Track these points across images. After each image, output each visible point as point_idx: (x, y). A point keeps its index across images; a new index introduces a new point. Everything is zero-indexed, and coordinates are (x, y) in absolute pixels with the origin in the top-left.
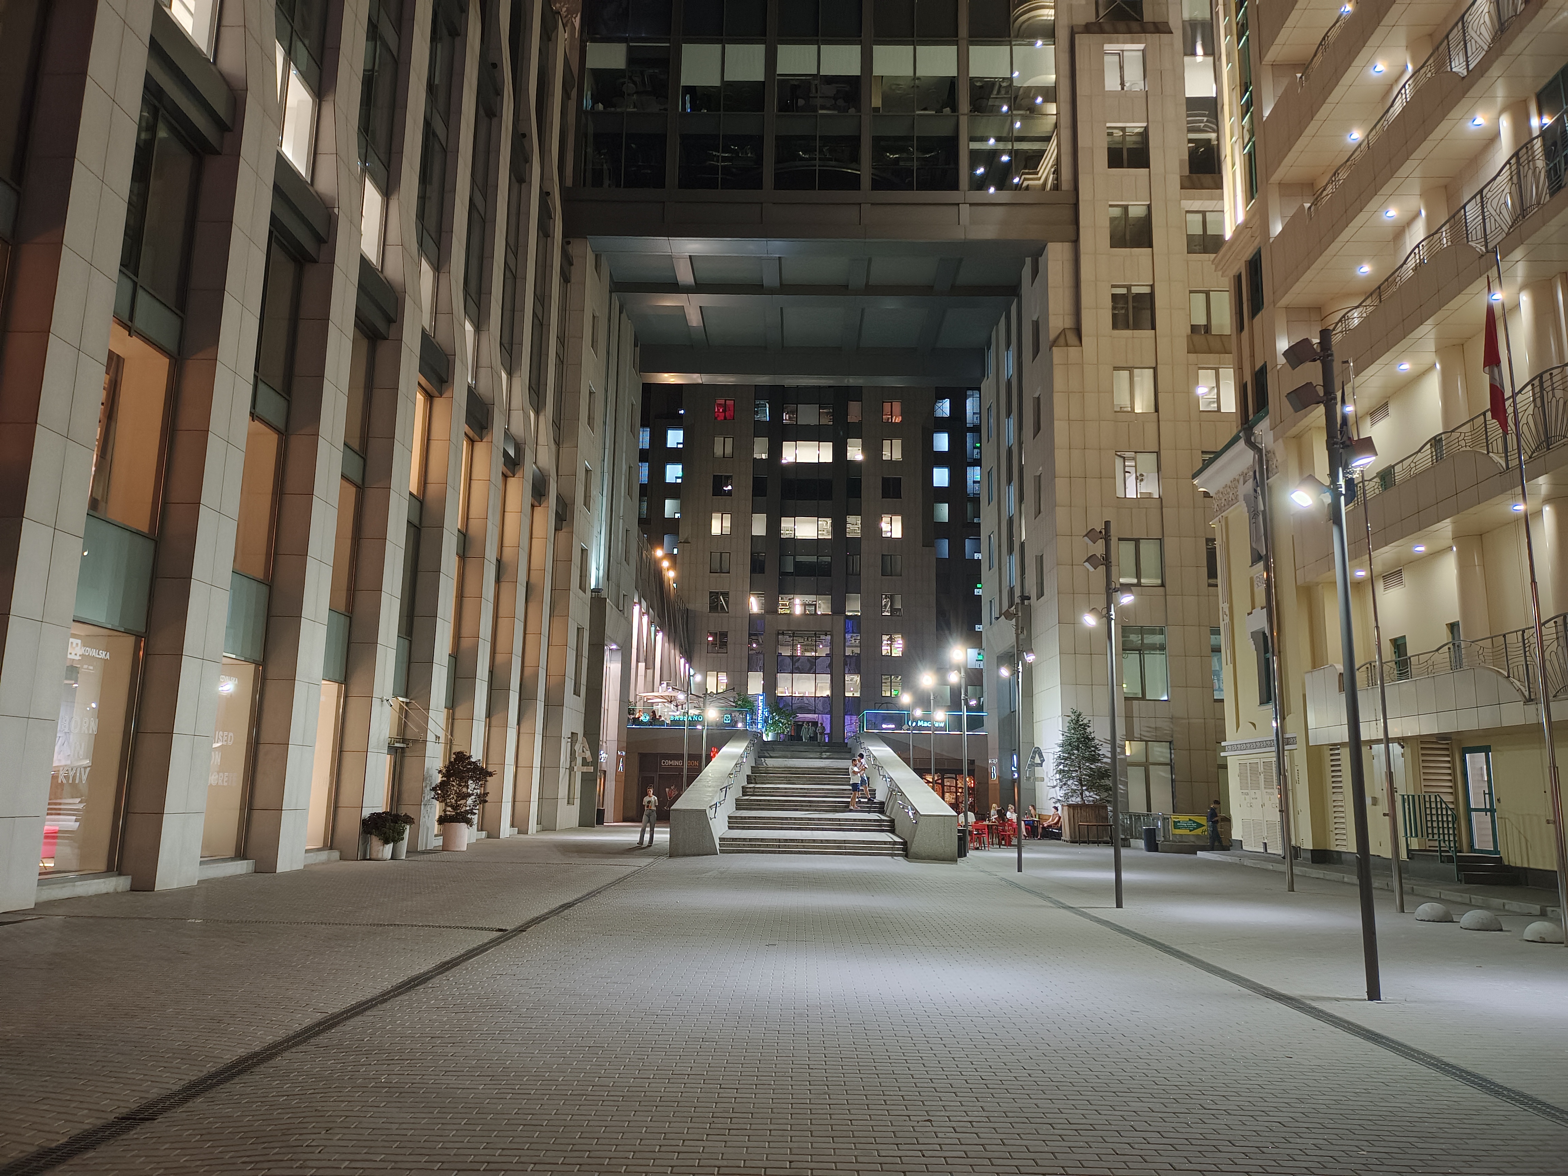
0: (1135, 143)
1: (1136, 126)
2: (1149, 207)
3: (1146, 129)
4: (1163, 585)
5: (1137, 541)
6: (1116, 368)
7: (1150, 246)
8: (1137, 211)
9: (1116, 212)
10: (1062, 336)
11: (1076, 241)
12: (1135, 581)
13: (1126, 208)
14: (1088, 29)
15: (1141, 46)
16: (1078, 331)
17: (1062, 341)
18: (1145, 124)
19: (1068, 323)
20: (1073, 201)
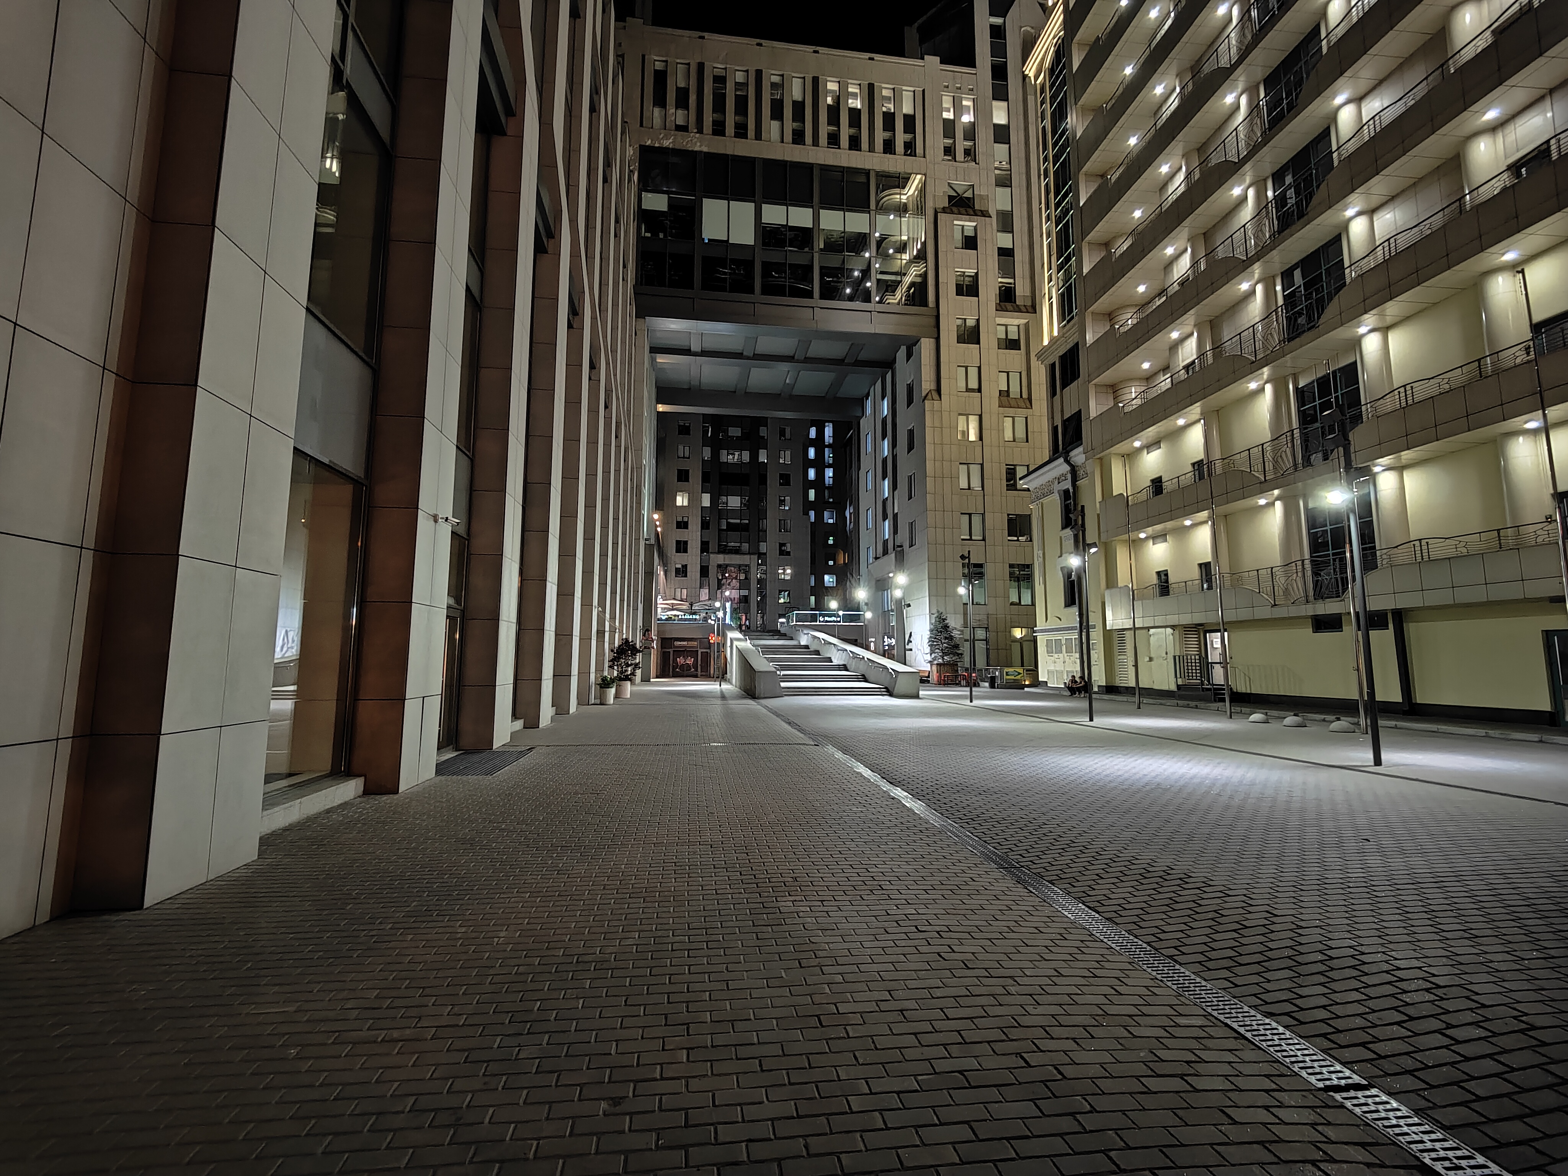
0: (969, 282)
1: (971, 272)
2: (978, 320)
3: (977, 274)
4: (984, 540)
5: (970, 515)
6: (960, 414)
7: (978, 343)
8: (971, 323)
9: (959, 322)
10: (930, 394)
11: (938, 339)
12: (968, 538)
13: (965, 319)
14: (944, 210)
15: (974, 224)
16: (939, 390)
17: (929, 396)
18: (976, 271)
19: (933, 386)
20: (935, 314)
